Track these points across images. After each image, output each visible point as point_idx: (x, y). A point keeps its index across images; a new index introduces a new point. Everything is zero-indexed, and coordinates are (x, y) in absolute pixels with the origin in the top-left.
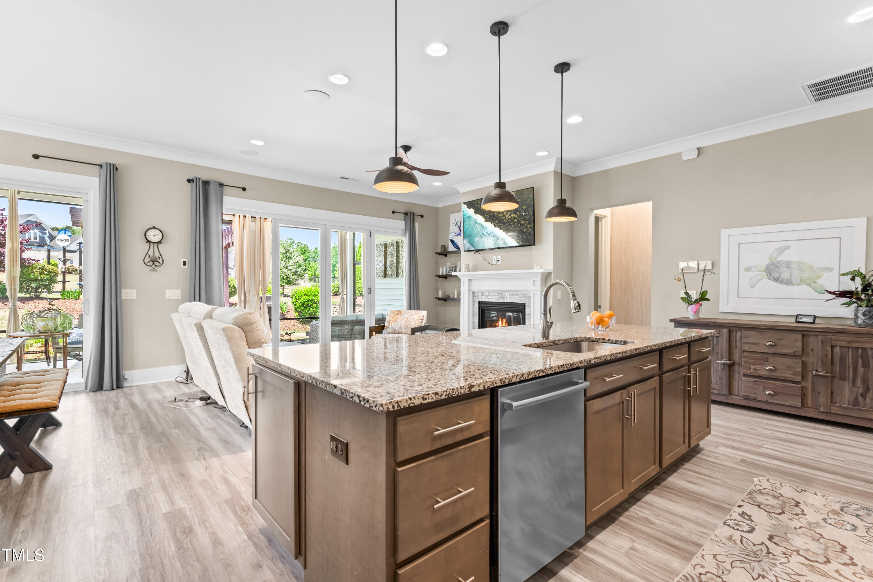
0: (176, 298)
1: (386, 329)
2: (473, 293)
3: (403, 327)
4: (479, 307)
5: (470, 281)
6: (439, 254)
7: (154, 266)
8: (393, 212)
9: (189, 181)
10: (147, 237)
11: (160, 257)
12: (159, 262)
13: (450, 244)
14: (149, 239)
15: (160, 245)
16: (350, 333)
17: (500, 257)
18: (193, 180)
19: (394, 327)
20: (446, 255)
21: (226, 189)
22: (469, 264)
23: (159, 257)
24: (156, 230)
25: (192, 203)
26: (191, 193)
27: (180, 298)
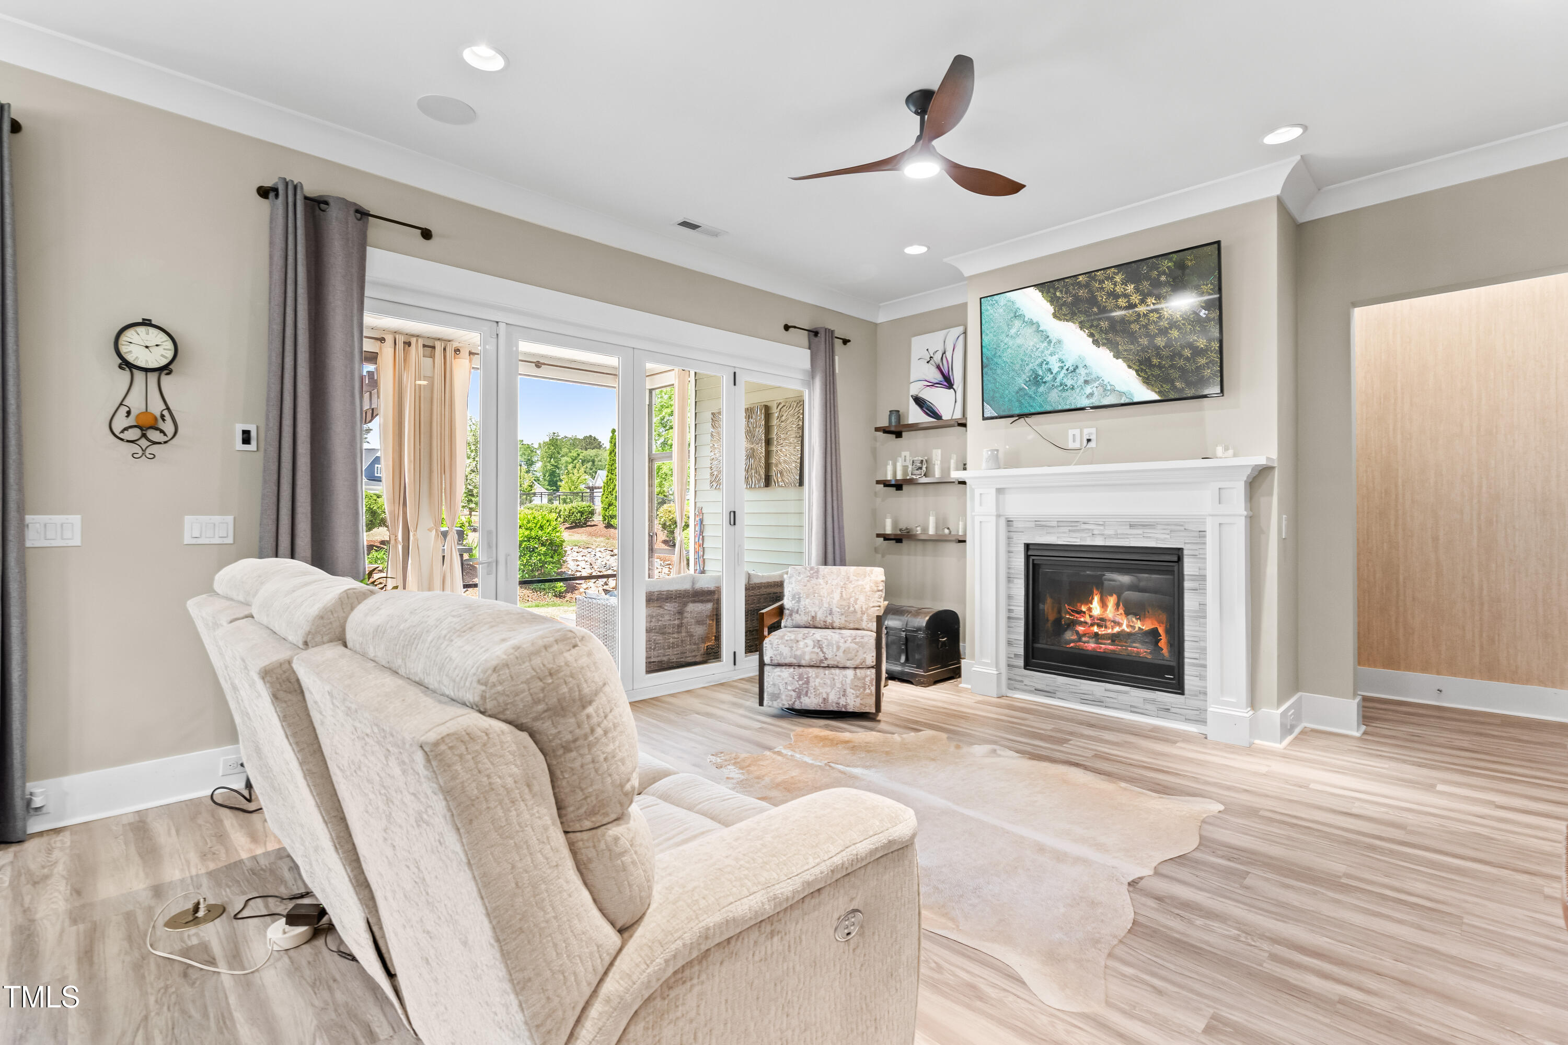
0: (217, 541)
1: (791, 615)
2: (1009, 522)
3: (835, 609)
4: (1027, 557)
5: (1000, 491)
6: (886, 431)
7: (144, 443)
8: (787, 328)
9: (264, 192)
10: (123, 349)
11: (166, 413)
12: (162, 431)
13: (913, 406)
14: (130, 358)
15: (166, 380)
16: (677, 622)
17: (1093, 430)
18: (275, 190)
19: (812, 610)
20: (898, 435)
21: (375, 229)
22: (997, 450)
23: (162, 416)
24: (151, 330)
25: (271, 257)
26: (271, 229)
27: (230, 540)
